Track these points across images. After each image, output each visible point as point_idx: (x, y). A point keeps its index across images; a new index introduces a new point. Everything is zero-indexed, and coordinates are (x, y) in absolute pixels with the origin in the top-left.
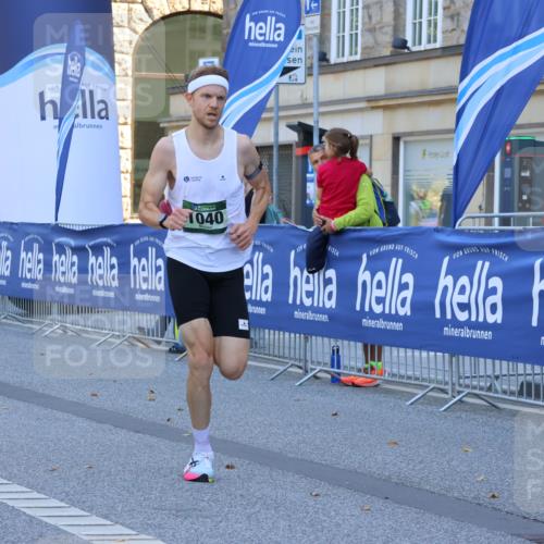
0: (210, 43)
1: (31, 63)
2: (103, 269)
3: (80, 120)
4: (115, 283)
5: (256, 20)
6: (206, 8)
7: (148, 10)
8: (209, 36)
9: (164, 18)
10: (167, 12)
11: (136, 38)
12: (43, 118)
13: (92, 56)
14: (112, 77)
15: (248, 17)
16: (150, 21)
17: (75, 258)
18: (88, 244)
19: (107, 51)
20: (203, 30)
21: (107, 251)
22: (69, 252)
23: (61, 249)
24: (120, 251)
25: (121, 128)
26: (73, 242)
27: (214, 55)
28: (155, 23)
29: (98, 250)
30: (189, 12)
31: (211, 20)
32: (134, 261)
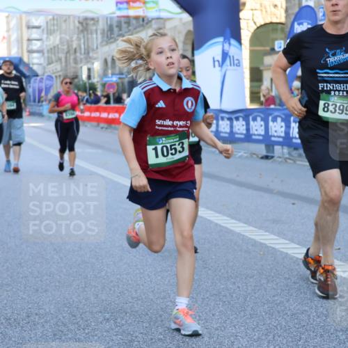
0: (280, 35)
1: (209, 46)
2: (239, 126)
3: (229, 67)
4: (245, 132)
5: (299, 24)
6: (278, 21)
7: (255, 23)
8: (279, 32)
9: (261, 26)
10: (263, 23)
11: (250, 34)
12: (214, 66)
13: (233, 42)
14: (241, 50)
15: (296, 23)
16: (255, 27)
17: (228, 122)
18: (233, 116)
19: (239, 39)
20: (277, 30)
21: (241, 119)
22: (226, 119)
23: (223, 119)
24: (246, 119)
25: (245, 70)
26: (227, 116)
27: (281, 39)
28: (258, 28)
29: (237, 119)
30: (271, 23)
31: (280, 26)
32: (252, 123)
